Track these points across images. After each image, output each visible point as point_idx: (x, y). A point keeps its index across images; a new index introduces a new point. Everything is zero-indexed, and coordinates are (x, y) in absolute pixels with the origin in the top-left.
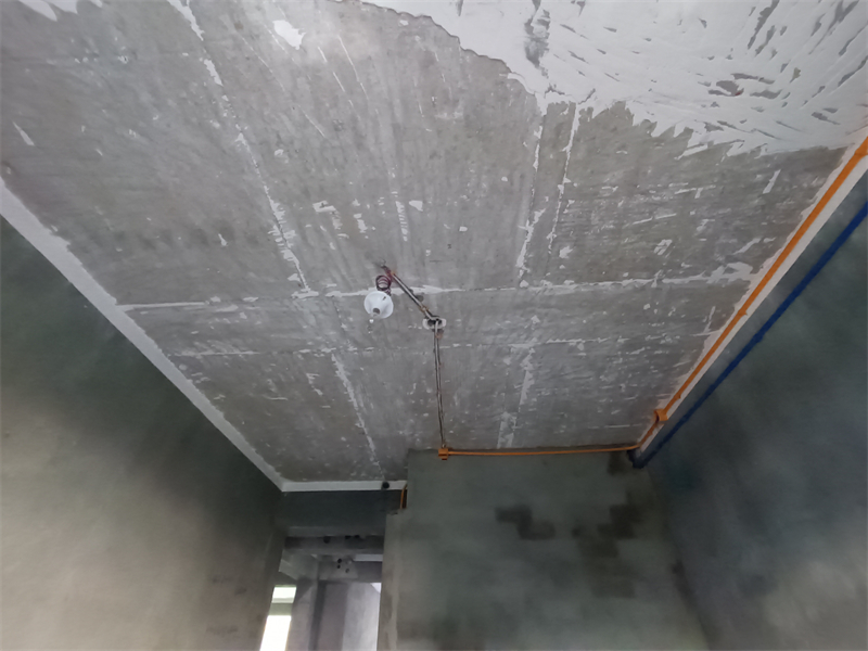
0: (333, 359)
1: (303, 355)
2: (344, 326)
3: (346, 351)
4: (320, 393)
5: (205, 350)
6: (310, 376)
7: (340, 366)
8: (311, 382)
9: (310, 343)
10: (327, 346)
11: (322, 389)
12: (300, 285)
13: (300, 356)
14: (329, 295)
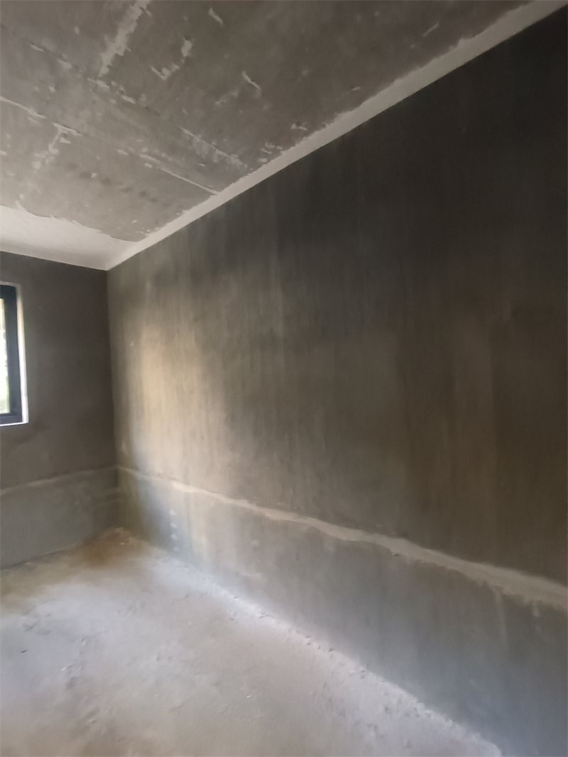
0: (104, 70)
1: (136, 97)
2: (52, 89)
3: (76, 68)
4: (187, 48)
5: (219, 156)
6: (166, 73)
7: (107, 58)
8: (176, 67)
9: (114, 102)
10: (96, 88)
11: (176, 48)
12: (65, 136)
13: (143, 98)
14: (42, 117)
